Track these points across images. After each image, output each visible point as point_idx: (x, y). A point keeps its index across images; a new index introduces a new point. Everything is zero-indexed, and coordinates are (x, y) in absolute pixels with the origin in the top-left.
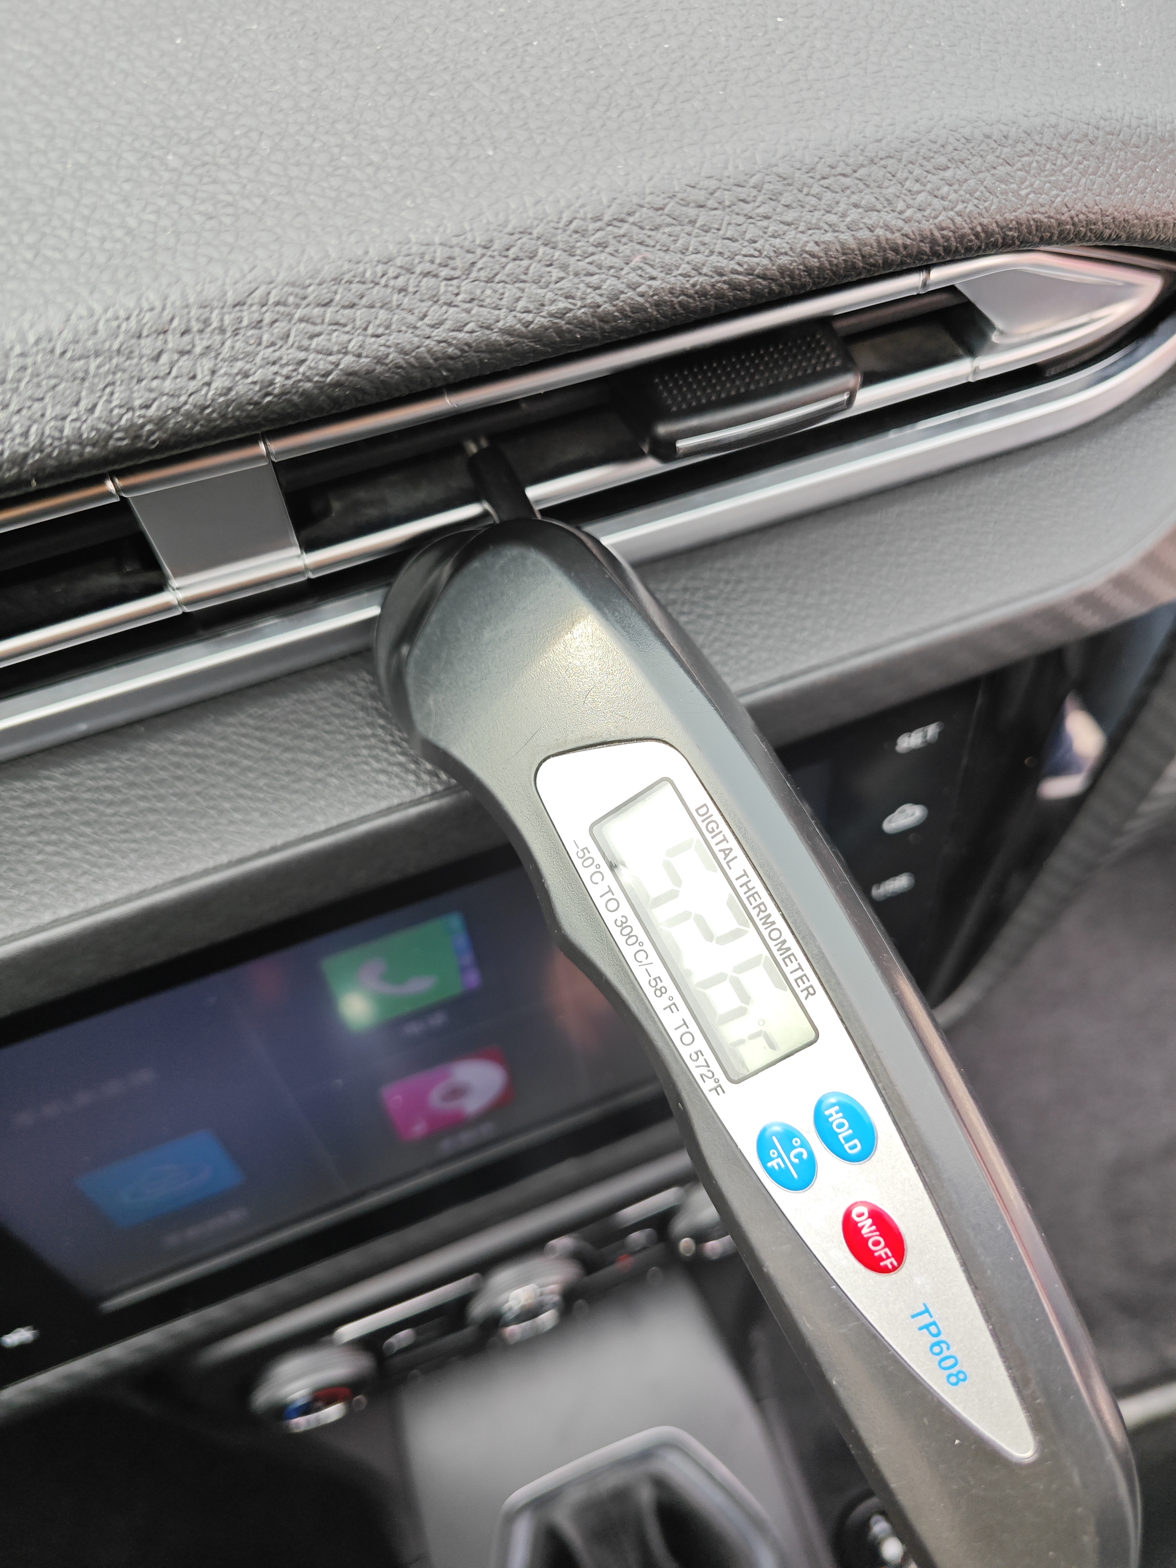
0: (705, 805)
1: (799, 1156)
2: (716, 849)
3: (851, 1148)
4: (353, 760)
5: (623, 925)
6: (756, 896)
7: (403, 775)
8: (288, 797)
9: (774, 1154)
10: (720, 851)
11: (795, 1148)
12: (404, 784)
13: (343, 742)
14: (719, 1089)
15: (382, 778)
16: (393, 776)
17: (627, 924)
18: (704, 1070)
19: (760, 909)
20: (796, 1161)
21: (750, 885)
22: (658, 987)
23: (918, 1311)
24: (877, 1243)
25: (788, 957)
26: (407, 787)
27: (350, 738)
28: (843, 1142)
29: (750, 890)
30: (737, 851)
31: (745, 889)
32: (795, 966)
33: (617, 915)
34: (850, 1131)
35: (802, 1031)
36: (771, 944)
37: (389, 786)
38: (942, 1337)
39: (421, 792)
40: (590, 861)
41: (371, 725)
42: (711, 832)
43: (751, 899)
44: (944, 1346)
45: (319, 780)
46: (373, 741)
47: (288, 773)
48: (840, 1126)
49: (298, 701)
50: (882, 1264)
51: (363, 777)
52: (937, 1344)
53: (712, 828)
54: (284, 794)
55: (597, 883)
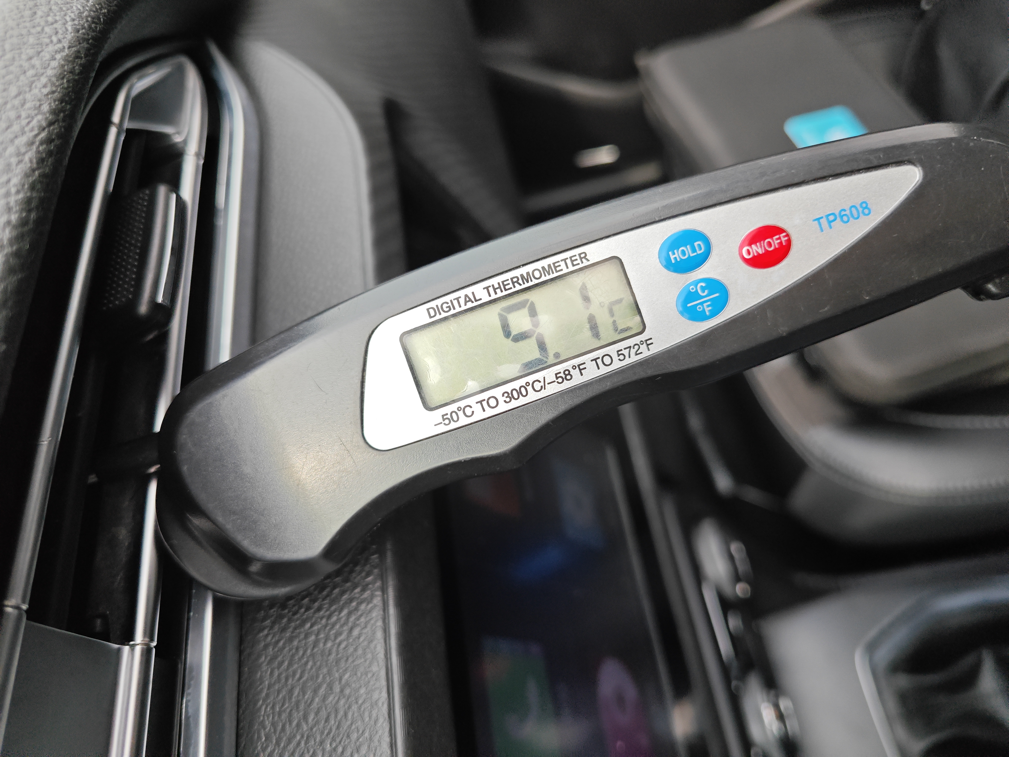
0: (428, 310)
1: (703, 289)
2: (464, 308)
3: (700, 249)
4: (333, 656)
5: (510, 396)
6: (505, 283)
7: (359, 613)
8: (349, 723)
9: (700, 308)
10: (465, 305)
11: (697, 290)
12: (367, 614)
13: (315, 663)
14: (649, 342)
15: (356, 632)
16: (358, 622)
17: (510, 393)
18: (633, 351)
19: (515, 282)
20: (706, 292)
21: (496, 286)
22: (564, 376)
23: (818, 226)
24: (770, 244)
25: (555, 267)
26: (370, 611)
27: (313, 655)
28: (695, 254)
29: (500, 287)
30: (468, 291)
31: (498, 291)
32: (562, 264)
33: (501, 399)
34: (688, 246)
35: (612, 270)
36: (543, 279)
37: (366, 627)
38: (837, 212)
39: (377, 601)
40: (454, 415)
41: (307, 636)
42: (450, 310)
43: (507, 287)
44: (843, 213)
45: (342, 691)
46: (322, 636)
47: (327, 720)
48: (684, 253)
49: (264, 700)
50: (784, 244)
51: (351, 650)
52: (841, 217)
53: (447, 307)
54: (345, 725)
55: (473, 412)
